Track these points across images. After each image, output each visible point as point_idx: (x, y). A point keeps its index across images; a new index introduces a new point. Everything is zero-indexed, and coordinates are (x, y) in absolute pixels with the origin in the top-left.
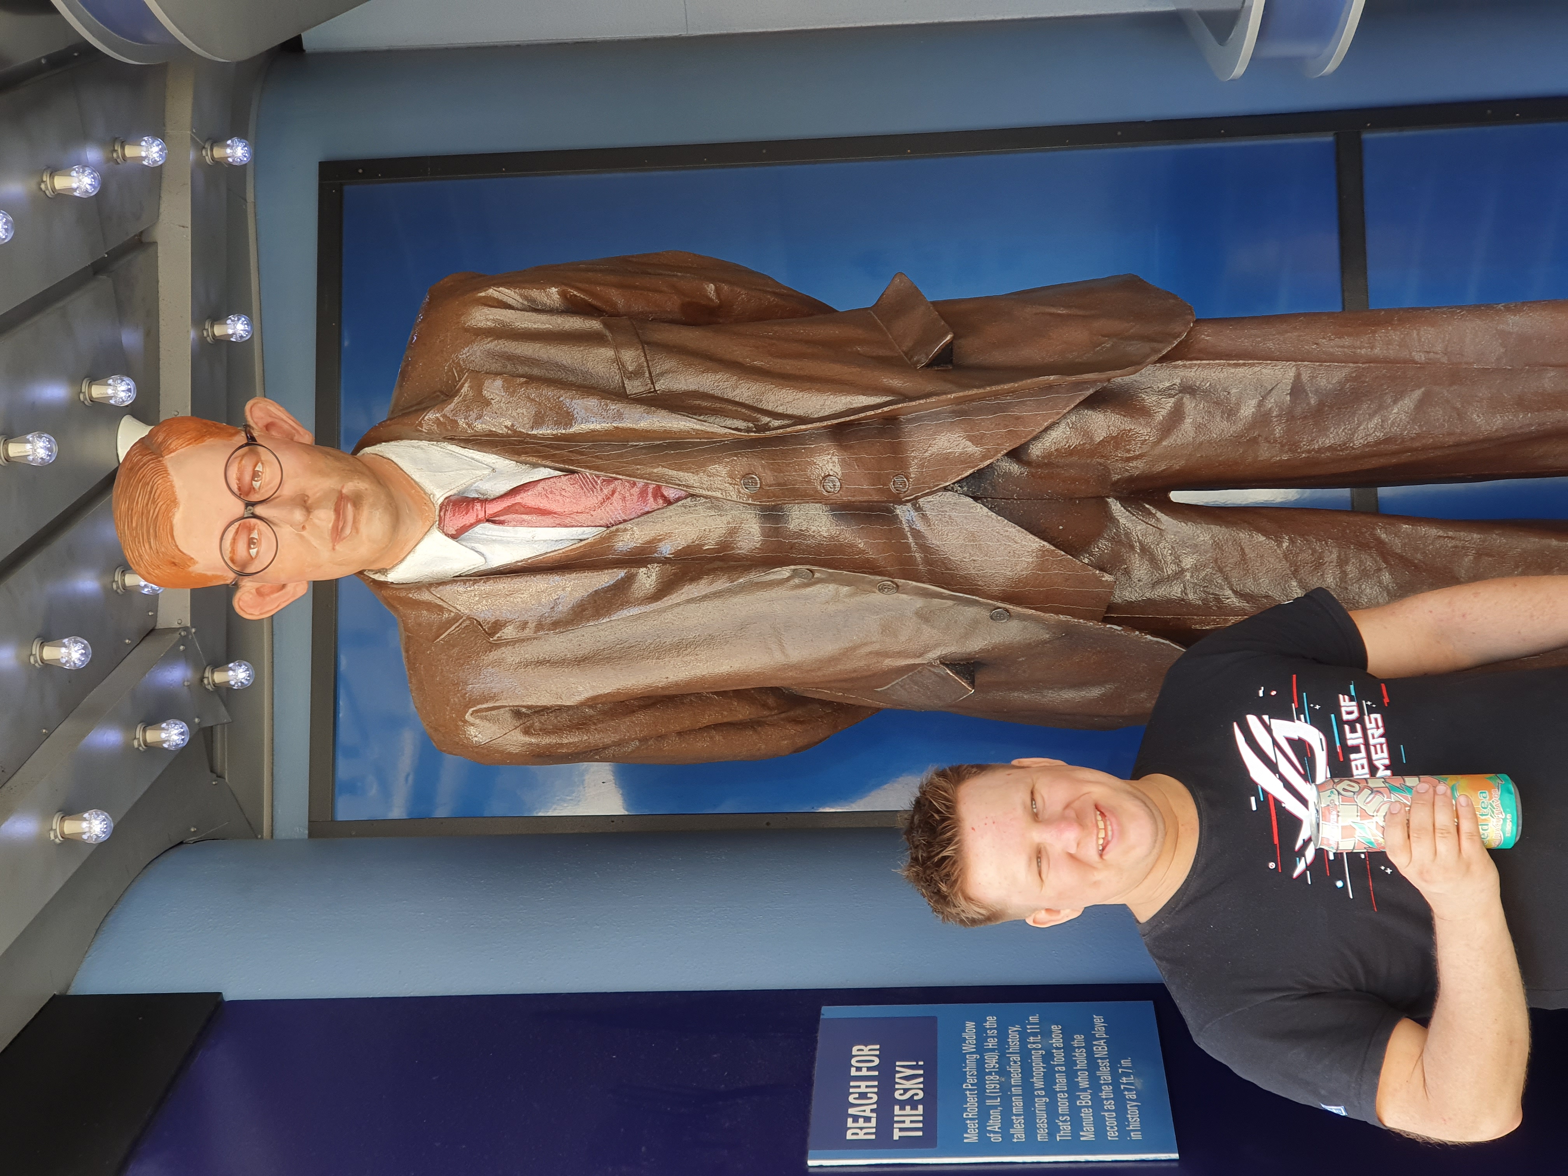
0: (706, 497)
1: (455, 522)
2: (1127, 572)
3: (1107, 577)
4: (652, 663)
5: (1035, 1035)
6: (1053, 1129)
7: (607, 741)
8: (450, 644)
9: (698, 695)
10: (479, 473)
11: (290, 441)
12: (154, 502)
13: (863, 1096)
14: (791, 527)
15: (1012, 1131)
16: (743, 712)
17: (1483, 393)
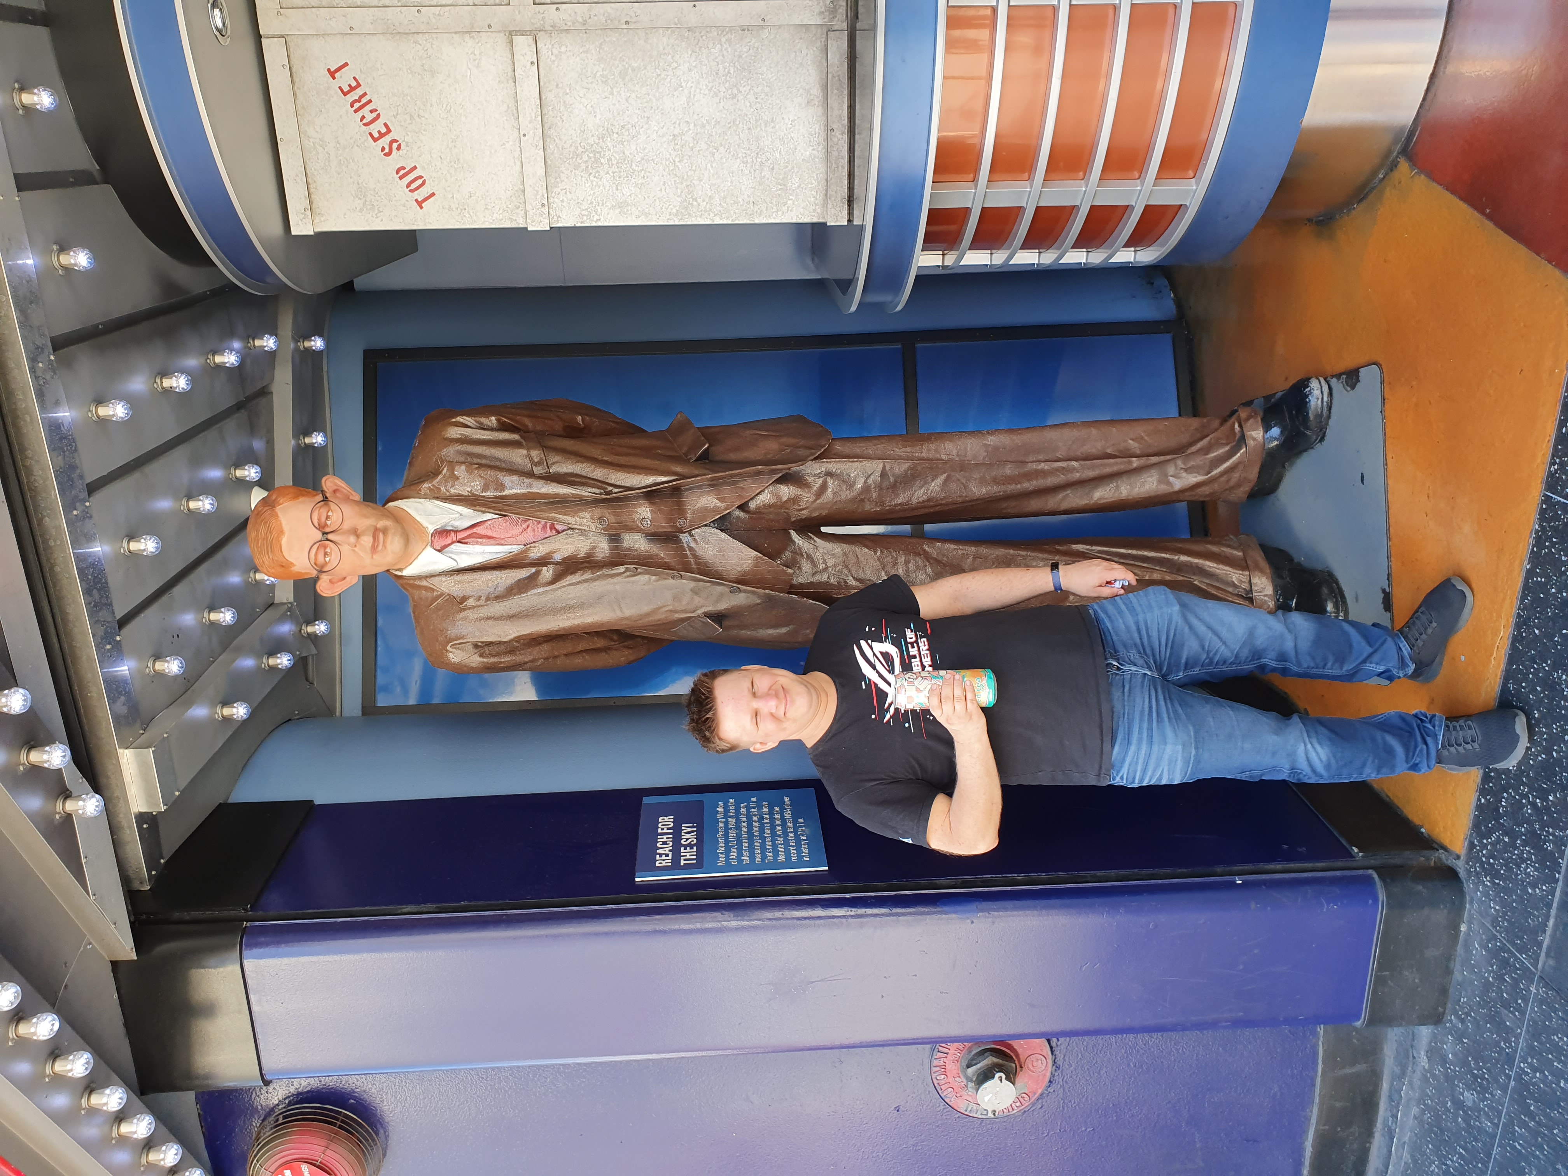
0: (579, 529)
1: (439, 544)
2: (800, 568)
3: (790, 571)
4: (550, 617)
5: (754, 808)
6: (764, 857)
7: (526, 660)
8: (438, 608)
9: (576, 635)
10: (453, 516)
11: (347, 499)
12: (270, 532)
13: (665, 843)
14: (625, 545)
15: (742, 858)
16: (600, 643)
17: (976, 475)
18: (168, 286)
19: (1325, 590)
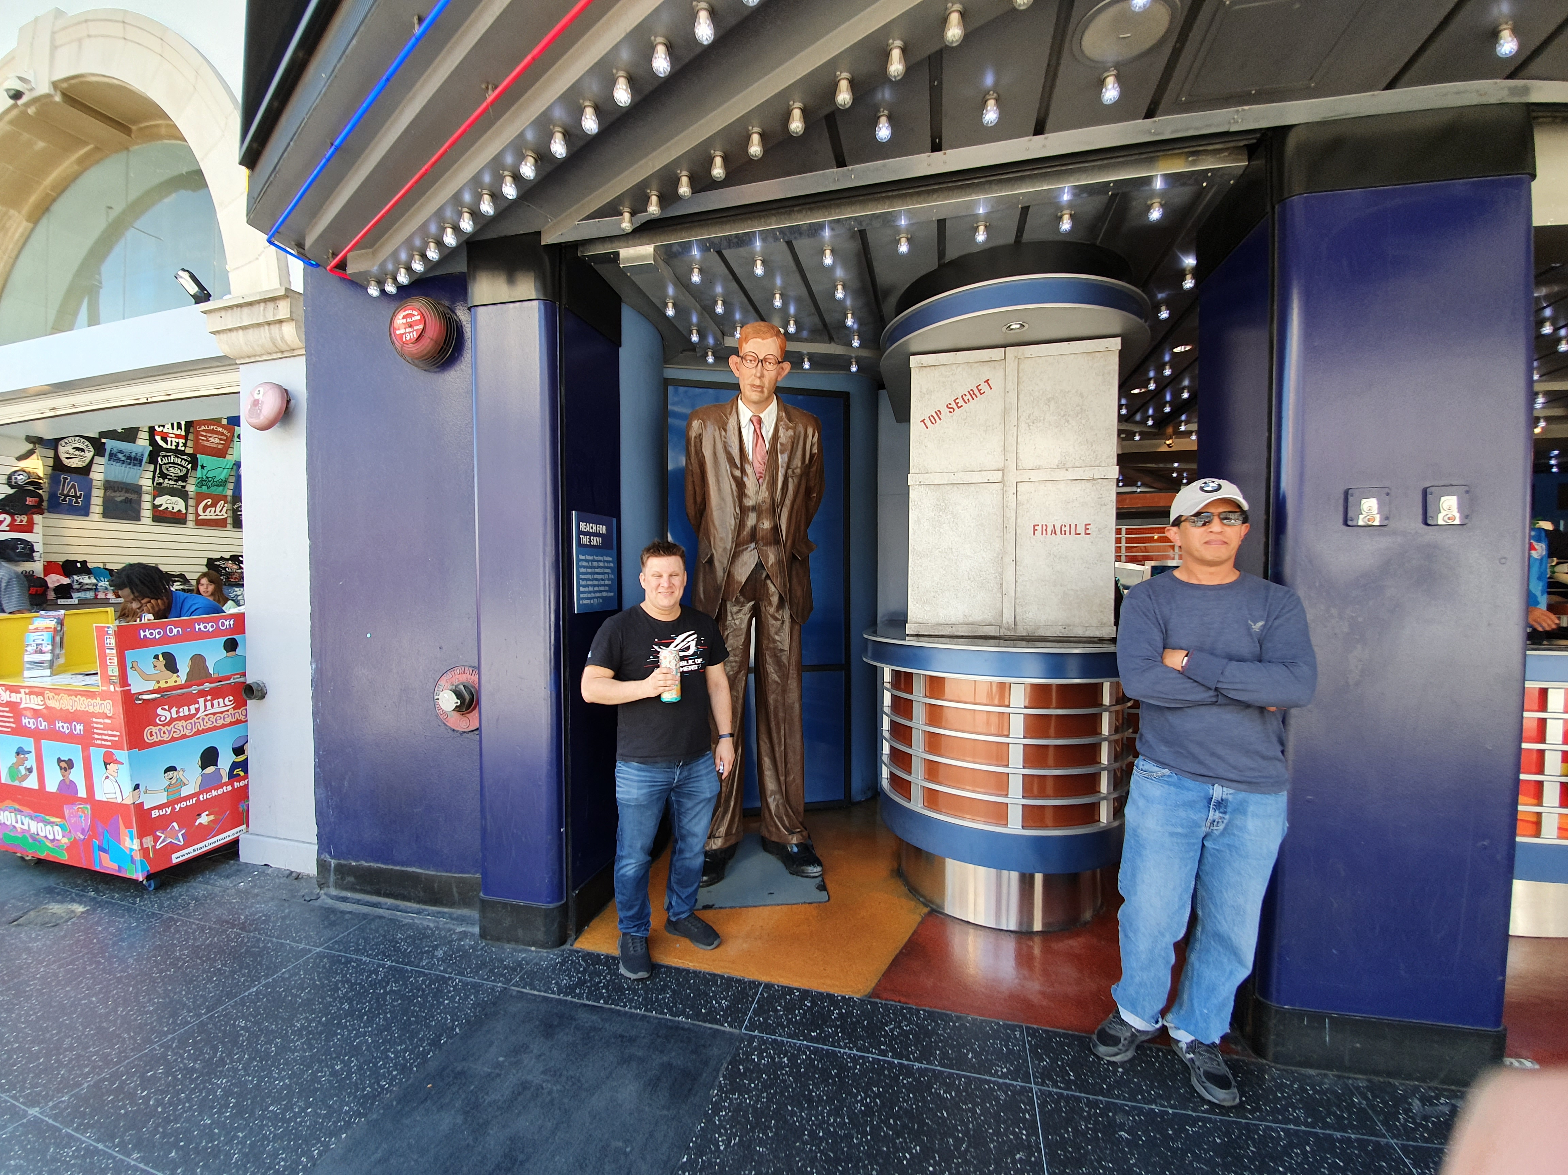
0: (759, 490)
1: (754, 420)
2: (735, 605)
3: (733, 600)
5: (608, 576)
6: (583, 580)
7: (691, 462)
8: (721, 417)
10: (768, 427)
11: (779, 374)
12: (763, 333)
13: (592, 528)
14: (750, 514)
15: (582, 569)
16: (699, 499)
17: (779, 698)
18: (887, 292)
19: (714, 875)
